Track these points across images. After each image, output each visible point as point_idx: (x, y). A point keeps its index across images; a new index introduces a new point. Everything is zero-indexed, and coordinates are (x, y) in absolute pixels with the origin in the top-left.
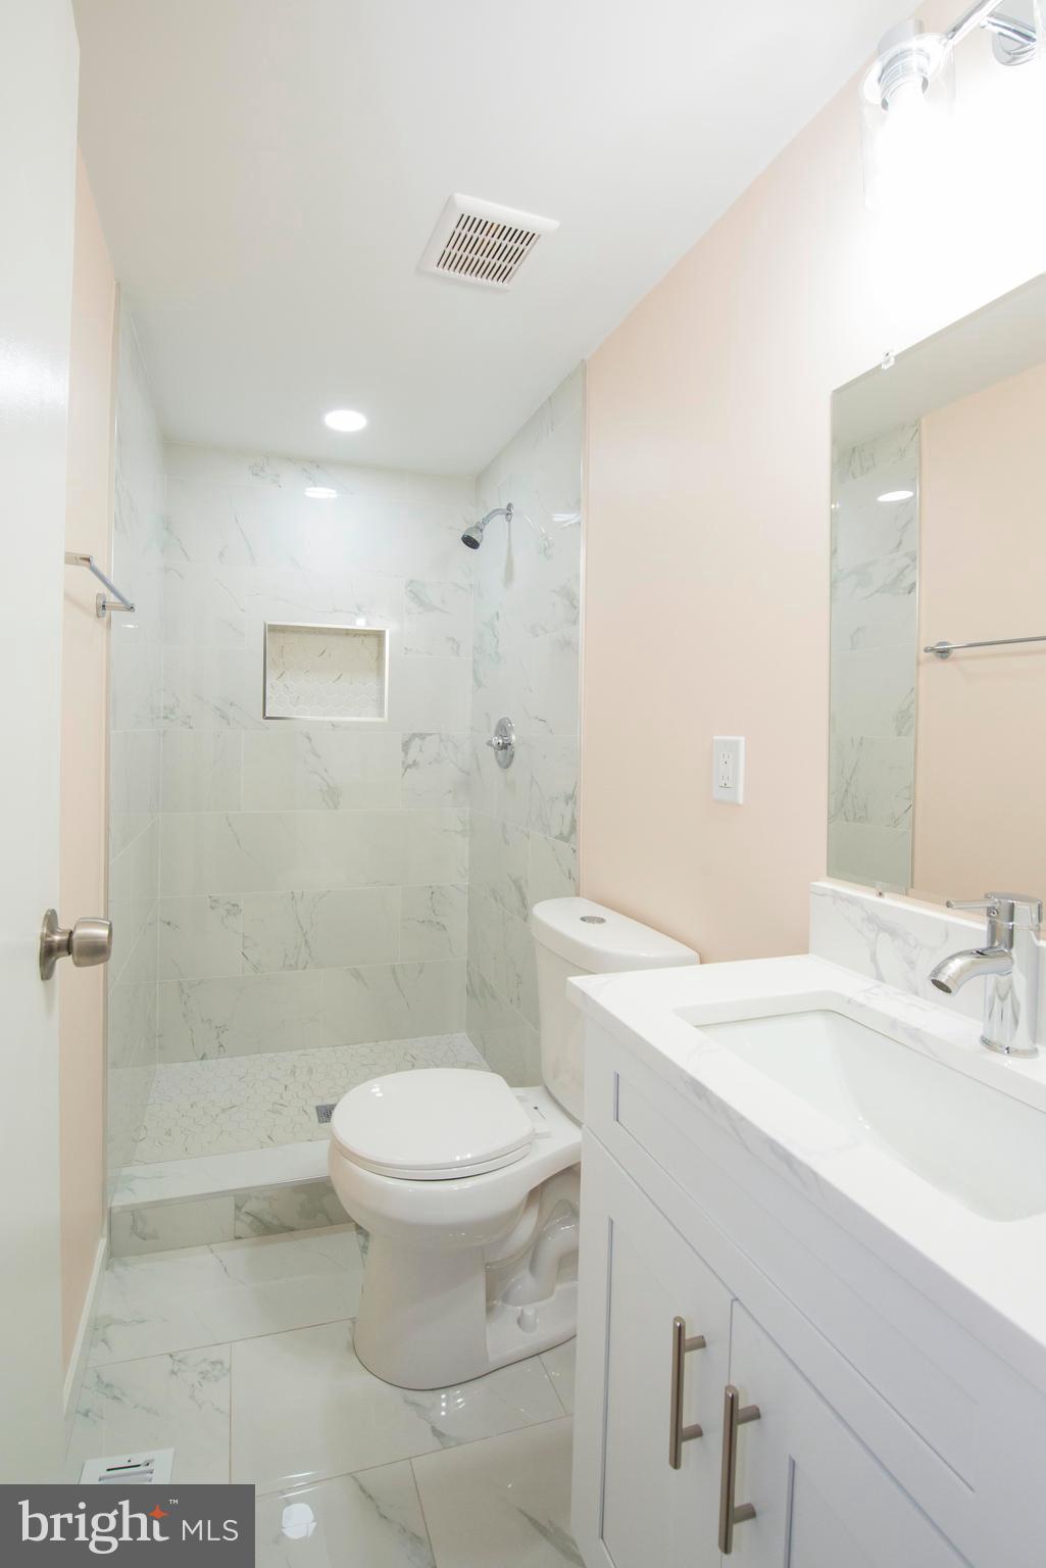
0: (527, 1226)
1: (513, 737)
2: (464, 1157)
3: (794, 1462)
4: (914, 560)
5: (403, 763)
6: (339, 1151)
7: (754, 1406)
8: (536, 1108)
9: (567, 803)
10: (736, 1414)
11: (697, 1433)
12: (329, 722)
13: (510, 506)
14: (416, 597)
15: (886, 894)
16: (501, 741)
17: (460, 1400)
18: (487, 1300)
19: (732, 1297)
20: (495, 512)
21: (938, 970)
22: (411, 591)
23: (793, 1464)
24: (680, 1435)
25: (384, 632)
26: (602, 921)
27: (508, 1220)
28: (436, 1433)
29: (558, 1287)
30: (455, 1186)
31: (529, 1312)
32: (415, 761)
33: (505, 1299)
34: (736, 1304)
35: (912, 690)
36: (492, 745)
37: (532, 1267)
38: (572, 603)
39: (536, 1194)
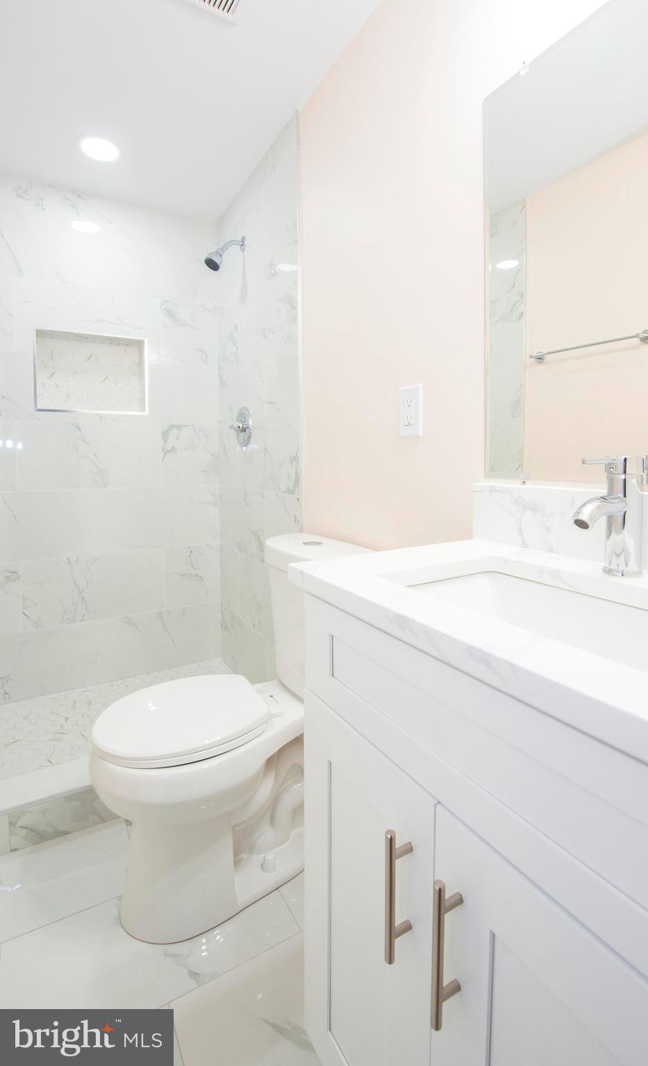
0: (266, 790)
1: (251, 422)
2: (214, 740)
3: (494, 935)
4: (522, 296)
5: (163, 448)
6: (100, 755)
7: (457, 893)
8: (271, 696)
9: (292, 464)
10: (443, 904)
11: (408, 927)
12: (98, 414)
13: (243, 239)
14: (170, 314)
15: (528, 482)
16: (241, 426)
17: (218, 938)
18: (235, 855)
19: (436, 802)
20: (232, 242)
21: (578, 513)
22: (165, 309)
23: (493, 936)
24: (392, 933)
25: (144, 341)
26: (320, 543)
27: (250, 785)
28: (194, 975)
29: (293, 833)
30: (205, 765)
31: (270, 856)
32: (173, 447)
33: (251, 850)
34: (439, 807)
35: (522, 386)
36: (233, 427)
37: (272, 821)
38: (292, 305)
39: (272, 762)
